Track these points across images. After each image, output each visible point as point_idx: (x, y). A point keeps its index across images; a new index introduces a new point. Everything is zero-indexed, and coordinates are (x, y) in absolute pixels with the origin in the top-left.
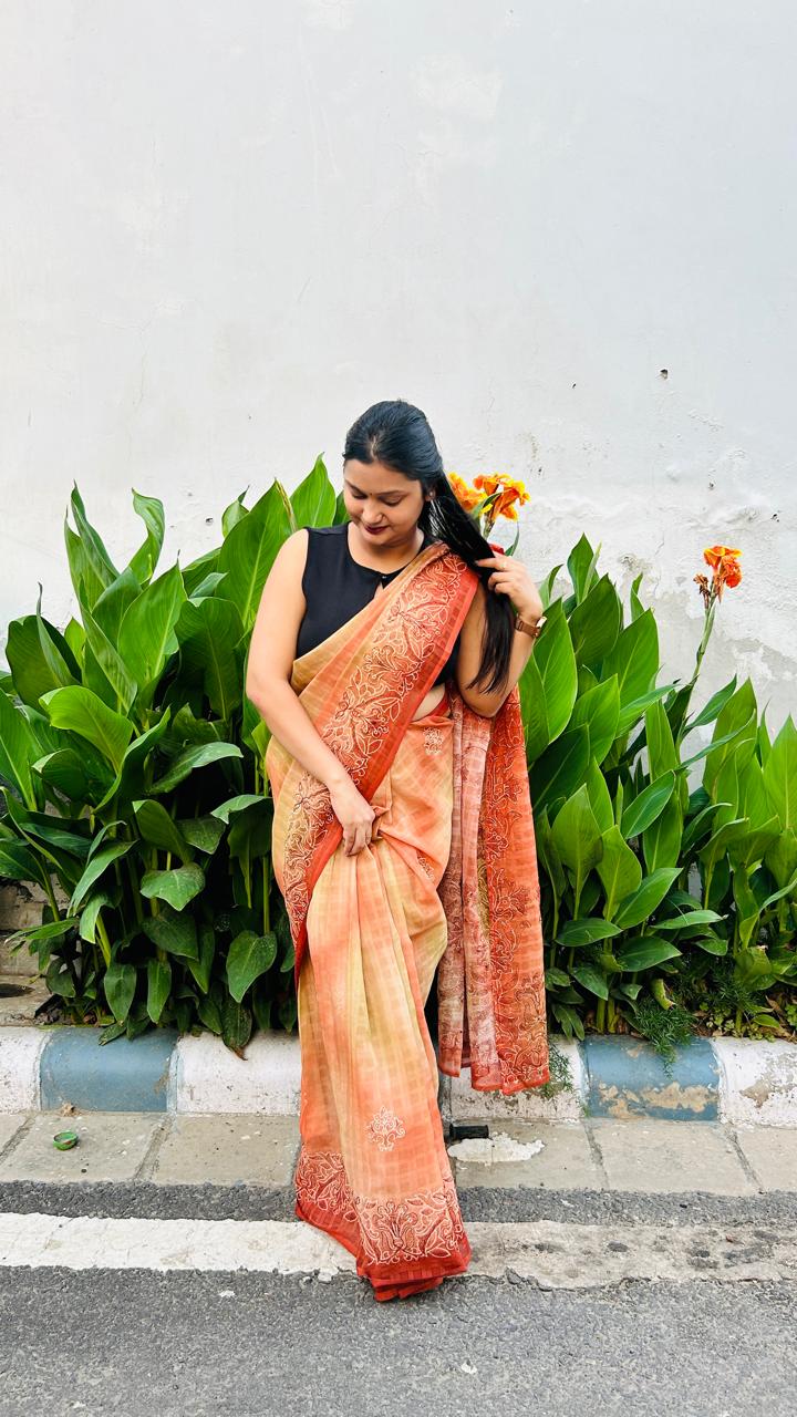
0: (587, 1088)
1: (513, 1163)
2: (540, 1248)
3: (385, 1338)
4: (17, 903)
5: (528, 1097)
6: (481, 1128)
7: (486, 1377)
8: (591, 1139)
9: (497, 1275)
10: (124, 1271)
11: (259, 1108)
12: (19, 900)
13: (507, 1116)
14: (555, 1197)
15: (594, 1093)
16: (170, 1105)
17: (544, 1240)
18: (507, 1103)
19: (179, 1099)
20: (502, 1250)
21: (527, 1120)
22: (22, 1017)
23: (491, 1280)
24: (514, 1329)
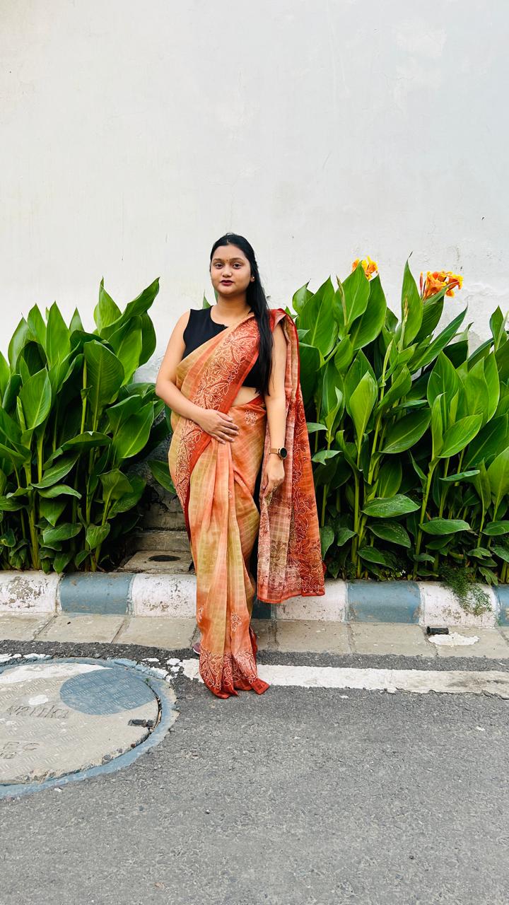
0: (499, 610)
1: (465, 646)
2: (497, 682)
3: (433, 716)
4: (160, 513)
5: (467, 615)
6: (444, 629)
7: (490, 733)
8: (504, 636)
9: (479, 692)
10: (287, 687)
11: (320, 618)
12: (161, 511)
13: (454, 625)
14: (495, 661)
15: (503, 614)
16: (273, 615)
17: (497, 679)
18: (455, 617)
19: (278, 612)
20: (477, 683)
21: (466, 627)
22: (182, 570)
23: (476, 694)
24: (495, 714)
